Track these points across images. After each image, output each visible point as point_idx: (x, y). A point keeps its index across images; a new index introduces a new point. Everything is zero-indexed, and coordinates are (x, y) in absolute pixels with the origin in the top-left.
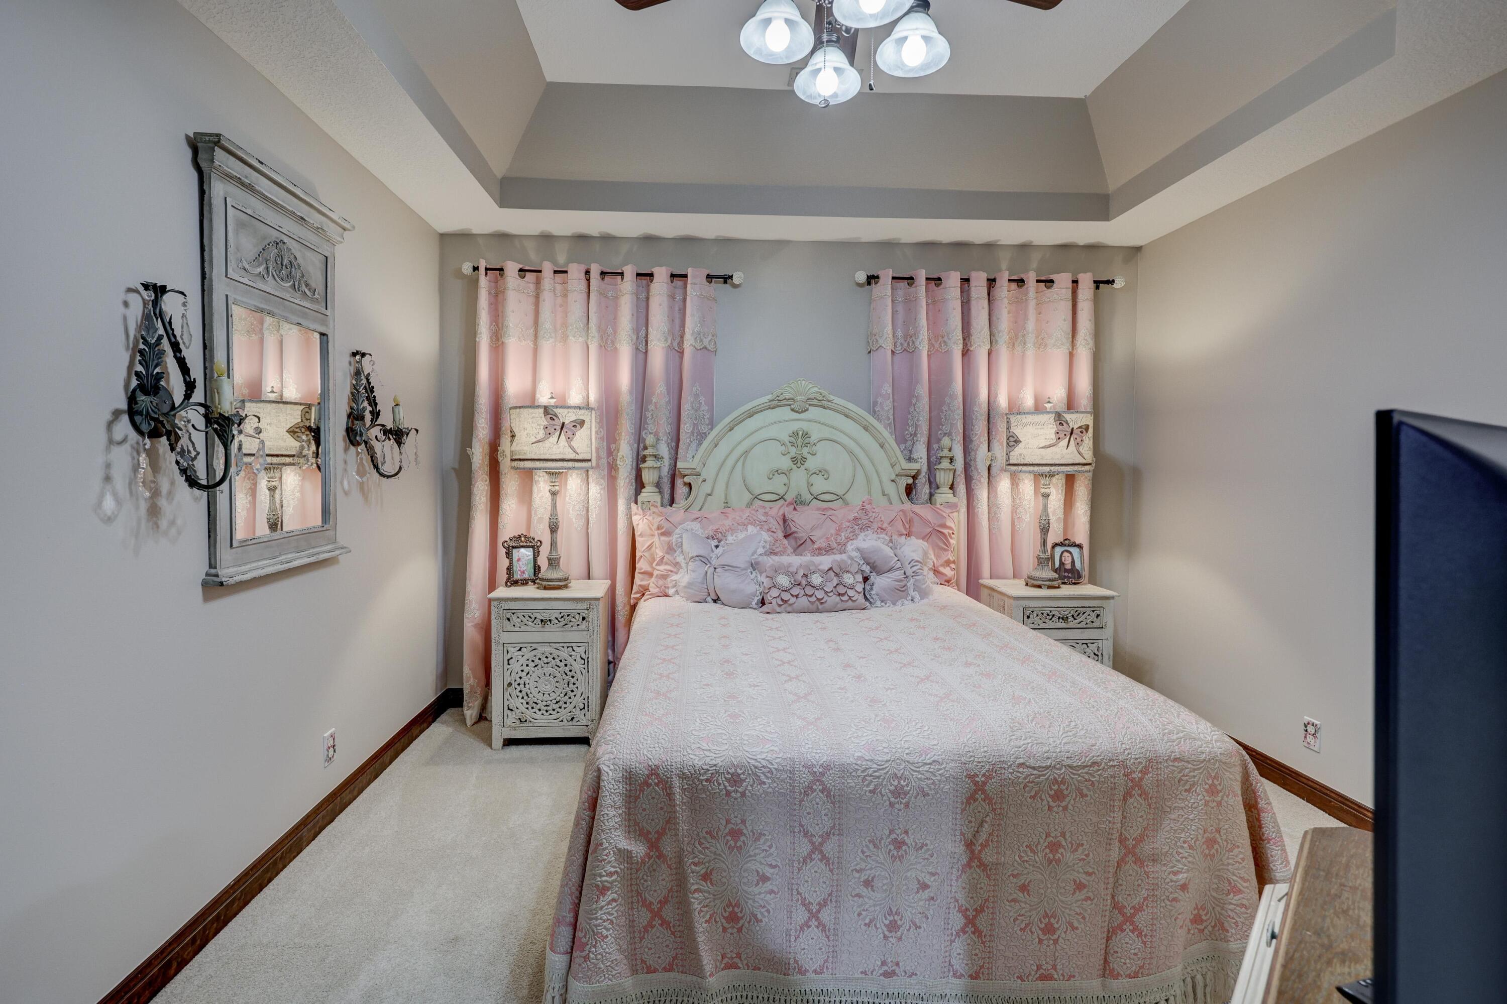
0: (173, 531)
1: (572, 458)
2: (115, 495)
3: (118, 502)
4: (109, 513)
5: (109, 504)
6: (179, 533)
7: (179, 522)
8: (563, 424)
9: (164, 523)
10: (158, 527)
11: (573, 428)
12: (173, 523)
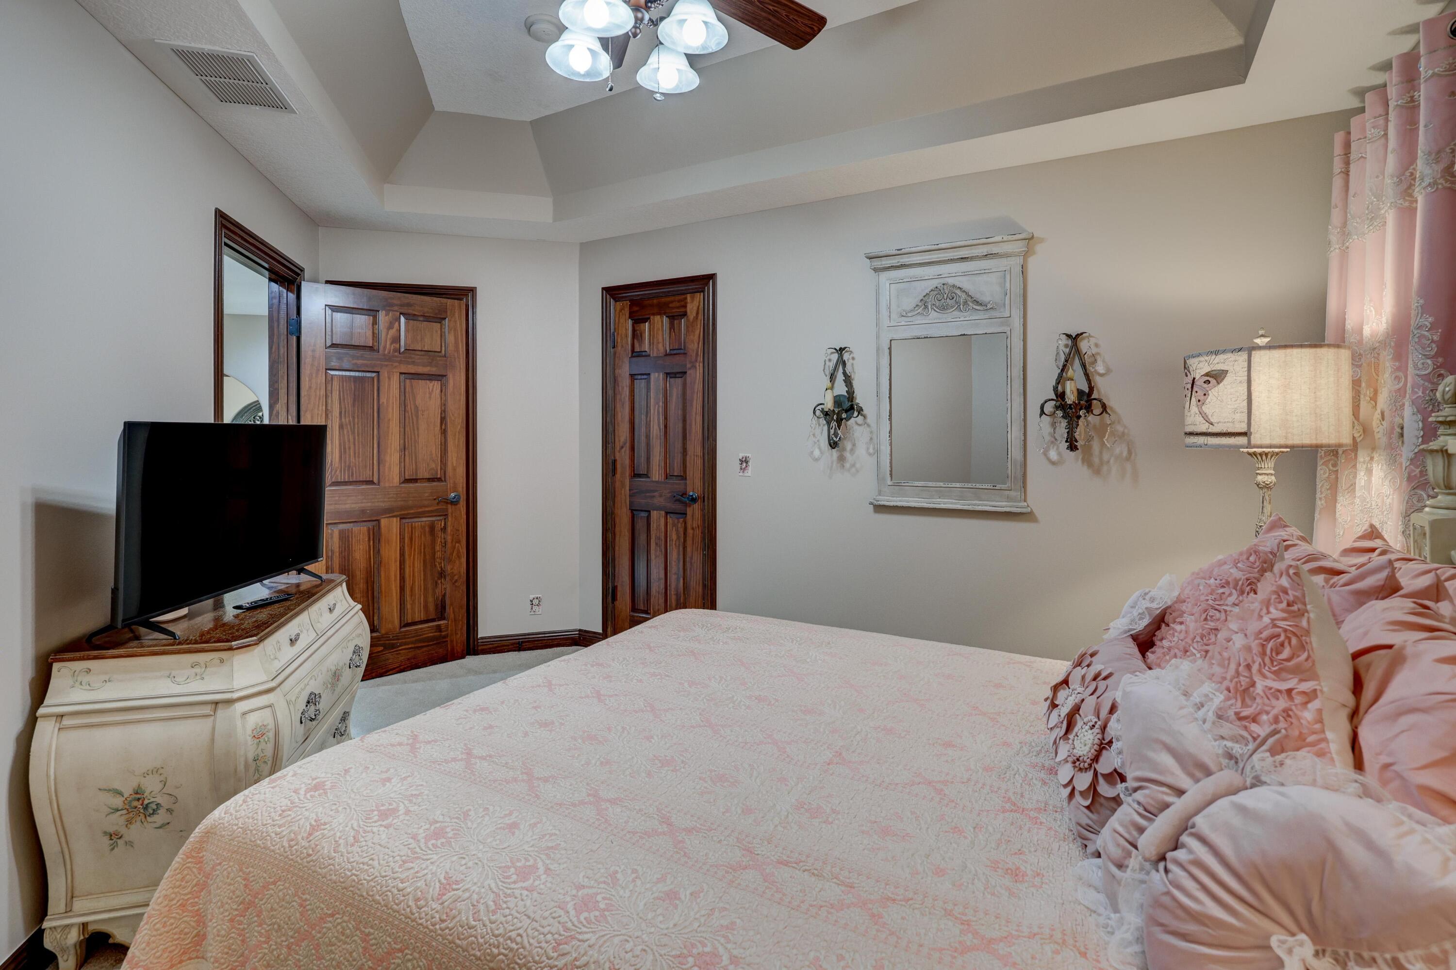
0: (853, 470)
1: (1204, 431)
2: (820, 449)
3: (822, 453)
4: (817, 457)
5: (817, 453)
6: (857, 471)
7: (858, 465)
8: (1194, 379)
9: (847, 465)
10: (843, 466)
11: (1205, 385)
12: (853, 465)
